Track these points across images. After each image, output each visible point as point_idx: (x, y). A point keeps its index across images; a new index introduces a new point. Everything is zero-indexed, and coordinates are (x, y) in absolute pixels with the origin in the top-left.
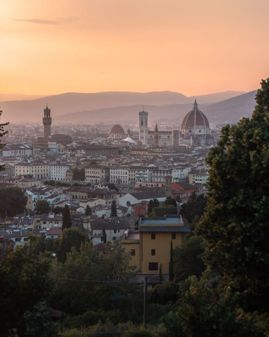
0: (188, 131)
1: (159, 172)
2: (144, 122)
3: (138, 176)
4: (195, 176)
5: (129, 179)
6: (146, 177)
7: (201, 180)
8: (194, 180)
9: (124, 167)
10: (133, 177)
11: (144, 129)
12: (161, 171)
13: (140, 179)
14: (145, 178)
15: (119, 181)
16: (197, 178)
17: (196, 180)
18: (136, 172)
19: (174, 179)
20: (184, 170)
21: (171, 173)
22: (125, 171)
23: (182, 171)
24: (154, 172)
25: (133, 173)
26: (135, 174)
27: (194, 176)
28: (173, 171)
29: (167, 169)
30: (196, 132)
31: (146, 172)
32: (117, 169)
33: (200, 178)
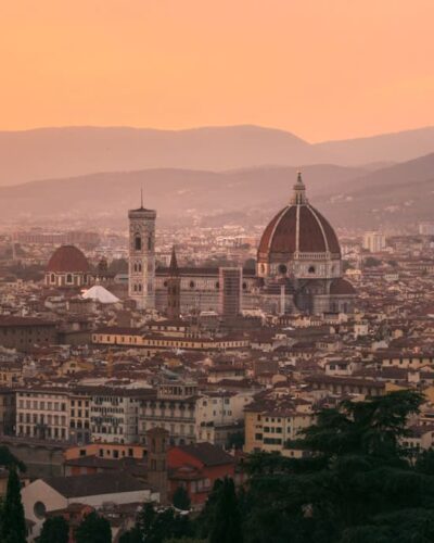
0: (275, 266)
1: (158, 404)
2: (144, 241)
3: (97, 414)
4: (263, 419)
5: (72, 424)
6: (121, 420)
7: (279, 430)
8: (261, 431)
9: (56, 389)
10: (83, 420)
11: (145, 260)
12: (163, 402)
13: (104, 424)
14: (116, 422)
15: (42, 429)
16: (270, 424)
17: (267, 430)
18: (92, 404)
19: (203, 424)
20: (232, 400)
21: (192, 408)
22: (60, 400)
23: (227, 402)
24: (143, 405)
25: (83, 408)
26: (88, 411)
27: (259, 419)
28: (199, 403)
29: (181, 397)
30: (300, 271)
31: (121, 405)
32: (36, 395)
33: (276, 425)
